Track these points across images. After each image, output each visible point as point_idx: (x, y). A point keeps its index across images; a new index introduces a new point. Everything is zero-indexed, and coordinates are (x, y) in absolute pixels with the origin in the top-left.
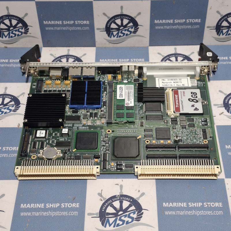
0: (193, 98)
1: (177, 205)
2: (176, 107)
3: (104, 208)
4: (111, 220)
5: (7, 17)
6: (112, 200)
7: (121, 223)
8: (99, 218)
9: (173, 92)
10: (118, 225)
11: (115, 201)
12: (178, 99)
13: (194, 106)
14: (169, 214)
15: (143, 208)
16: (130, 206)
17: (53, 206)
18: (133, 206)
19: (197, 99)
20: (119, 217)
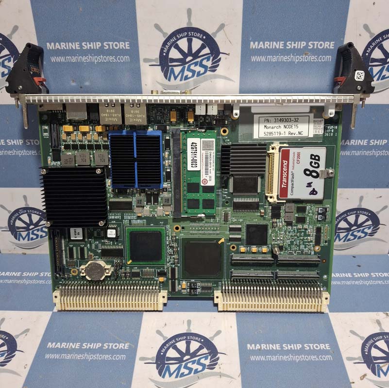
0: (311, 169)
1: (266, 347)
2: (283, 186)
3: (163, 350)
4: (173, 368)
5: (25, 211)
6: (176, 340)
7: (186, 372)
8: (155, 365)
9: (281, 153)
10: (183, 375)
11: (180, 341)
12: (288, 171)
13: (312, 184)
14: (257, 360)
15: (219, 352)
16: (200, 348)
17: (92, 346)
18: (205, 348)
19: (318, 170)
20: (184, 364)
